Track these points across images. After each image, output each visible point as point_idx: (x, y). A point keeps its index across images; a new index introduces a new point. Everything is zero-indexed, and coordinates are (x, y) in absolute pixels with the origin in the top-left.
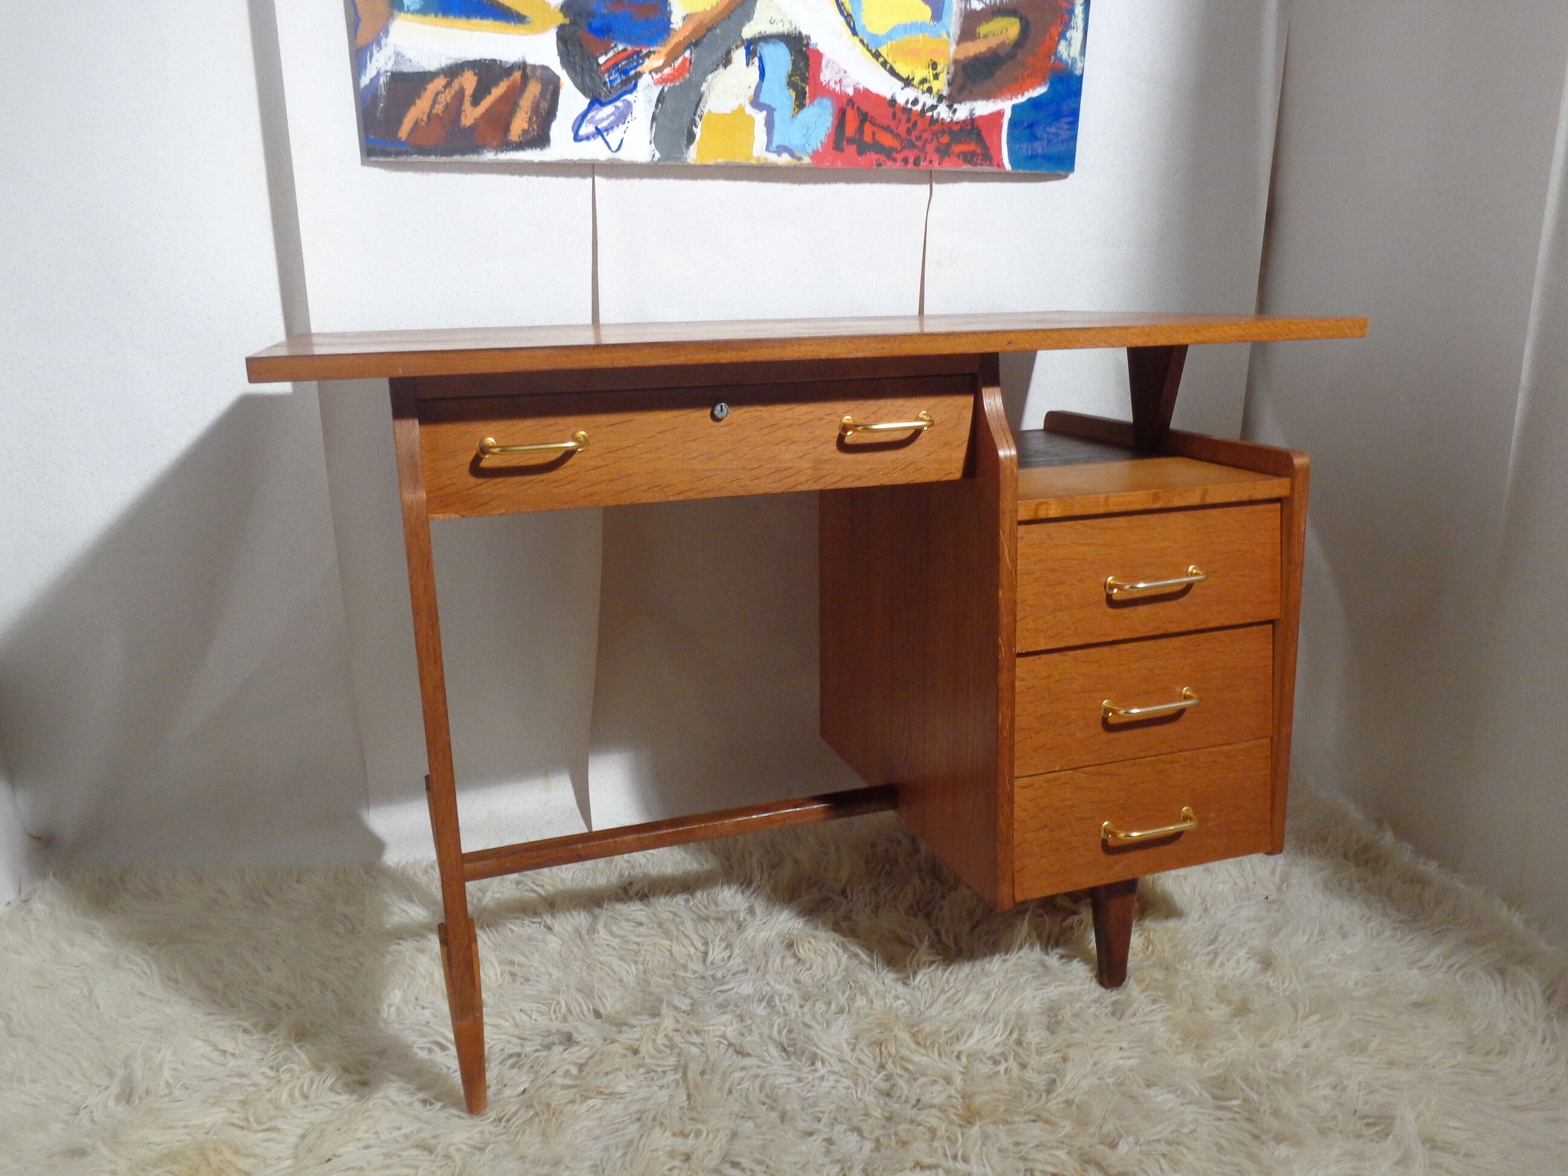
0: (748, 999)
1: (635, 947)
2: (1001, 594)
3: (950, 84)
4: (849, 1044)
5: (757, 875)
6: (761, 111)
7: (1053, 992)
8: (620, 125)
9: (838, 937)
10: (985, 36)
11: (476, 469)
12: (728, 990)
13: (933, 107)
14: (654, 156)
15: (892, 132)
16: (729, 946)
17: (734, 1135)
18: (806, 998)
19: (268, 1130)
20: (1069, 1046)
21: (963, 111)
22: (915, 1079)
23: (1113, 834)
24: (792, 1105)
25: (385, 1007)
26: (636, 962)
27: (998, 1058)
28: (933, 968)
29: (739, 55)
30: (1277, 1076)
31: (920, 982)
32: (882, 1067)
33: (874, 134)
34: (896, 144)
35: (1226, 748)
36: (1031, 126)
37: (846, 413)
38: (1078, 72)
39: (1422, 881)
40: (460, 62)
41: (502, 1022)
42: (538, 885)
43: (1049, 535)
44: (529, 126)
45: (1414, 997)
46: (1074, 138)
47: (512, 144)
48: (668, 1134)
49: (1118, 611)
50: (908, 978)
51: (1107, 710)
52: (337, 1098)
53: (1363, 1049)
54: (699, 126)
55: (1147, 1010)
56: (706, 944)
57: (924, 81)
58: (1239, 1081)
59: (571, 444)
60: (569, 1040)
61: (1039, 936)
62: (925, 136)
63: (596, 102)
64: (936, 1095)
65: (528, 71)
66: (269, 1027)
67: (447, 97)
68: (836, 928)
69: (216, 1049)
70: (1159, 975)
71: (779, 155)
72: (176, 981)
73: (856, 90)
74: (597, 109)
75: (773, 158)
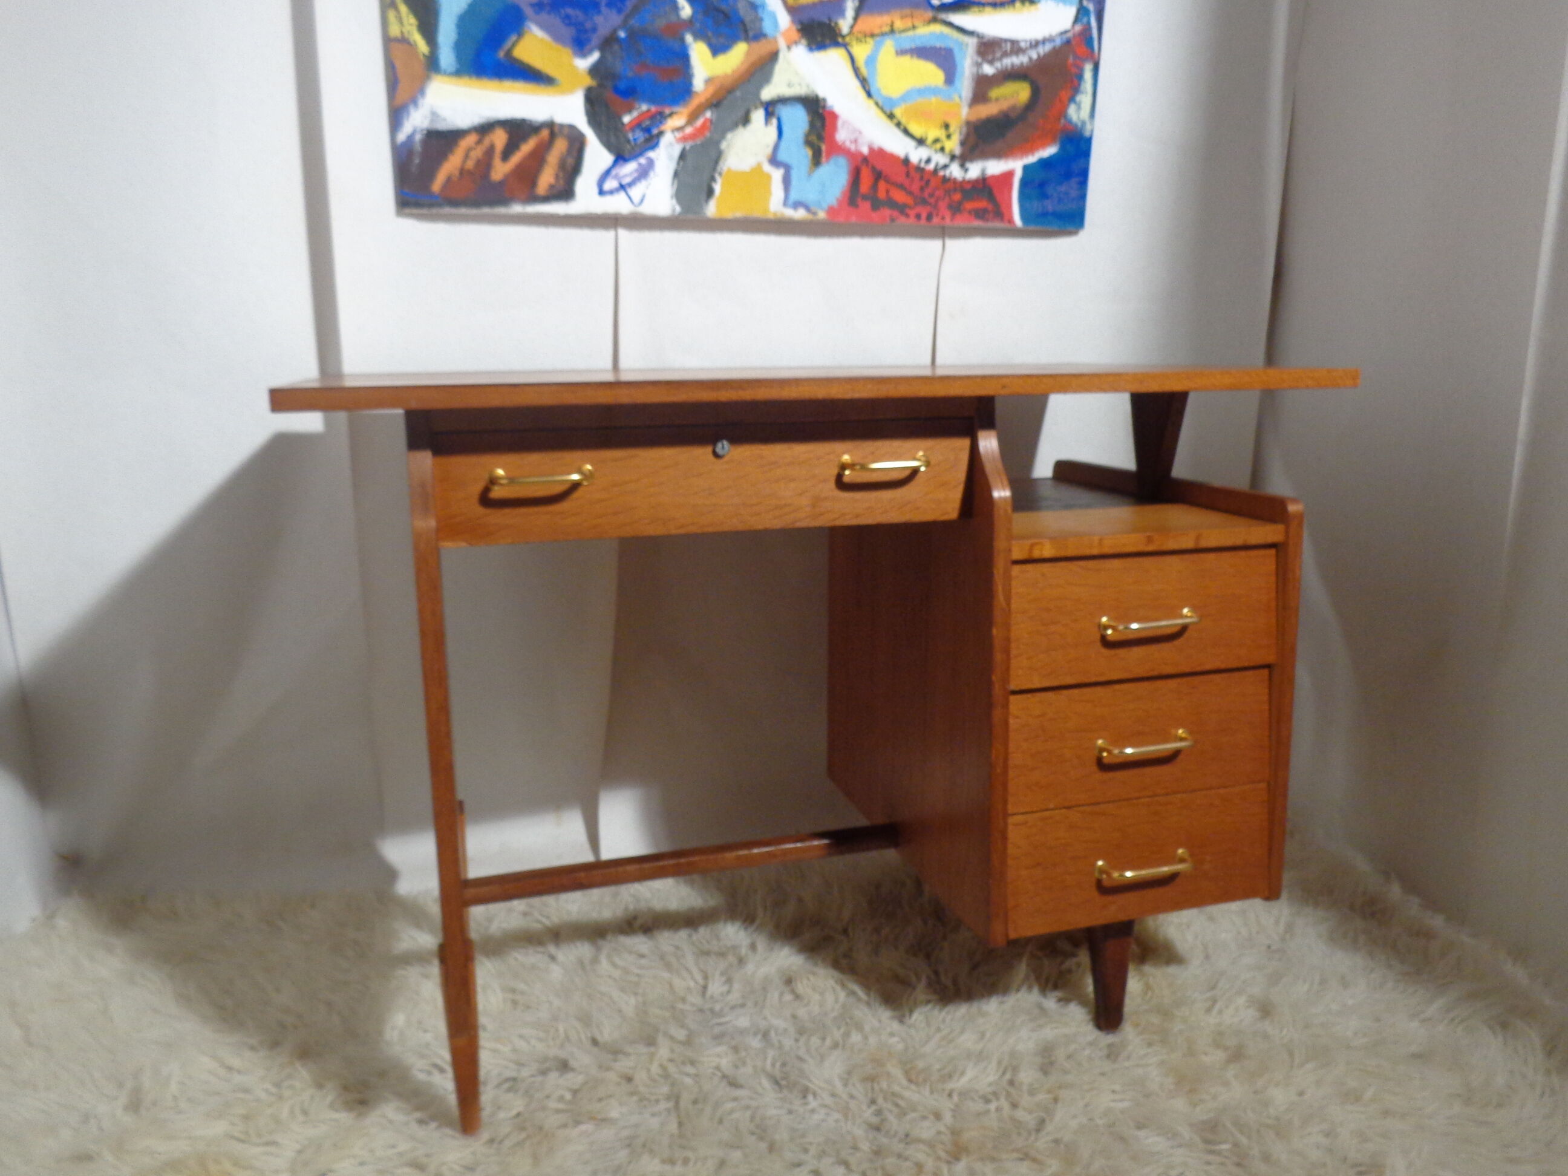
0: (742, 1032)
1: (636, 979)
2: (995, 631)
3: (963, 143)
4: (841, 1078)
5: (760, 912)
6: (779, 168)
7: (1049, 1033)
8: (643, 181)
9: (836, 974)
10: (997, 100)
11: (486, 500)
12: (726, 1023)
13: (945, 167)
14: (675, 210)
15: (905, 189)
16: (729, 981)
17: (722, 1164)
18: (801, 1031)
19: (267, 1144)
20: (1060, 1087)
21: (974, 171)
22: (905, 1114)
23: (1109, 874)
24: (781, 1136)
25: (388, 1029)
26: (636, 994)
27: (990, 1097)
28: (930, 1006)
29: (758, 115)
30: (1270, 1122)
31: (916, 1020)
32: (873, 1102)
33: (887, 192)
34: (909, 201)
35: (1222, 791)
36: (1042, 185)
37: (844, 453)
38: (1087, 134)
39: (1428, 935)
40: (492, 121)
41: (499, 1046)
42: (543, 916)
43: (1043, 575)
44: (555, 181)
45: (1414, 1049)
46: (1083, 197)
47: (539, 197)
48: (656, 1161)
49: (1112, 652)
50: (903, 1016)
51: (1102, 750)
52: (336, 1116)
53: (1358, 1099)
54: (719, 182)
55: (1142, 1052)
56: (706, 978)
57: (936, 141)
58: (1229, 1125)
59: (575, 477)
60: (564, 1066)
61: (1038, 979)
62: (937, 193)
63: (621, 158)
64: (926, 1130)
65: (556, 130)
66: (275, 1044)
67: (478, 153)
68: (836, 965)
69: (223, 1065)
70: (1155, 1019)
71: (796, 210)
72: (188, 999)
73: (871, 150)
74: (621, 165)
75: (789, 213)
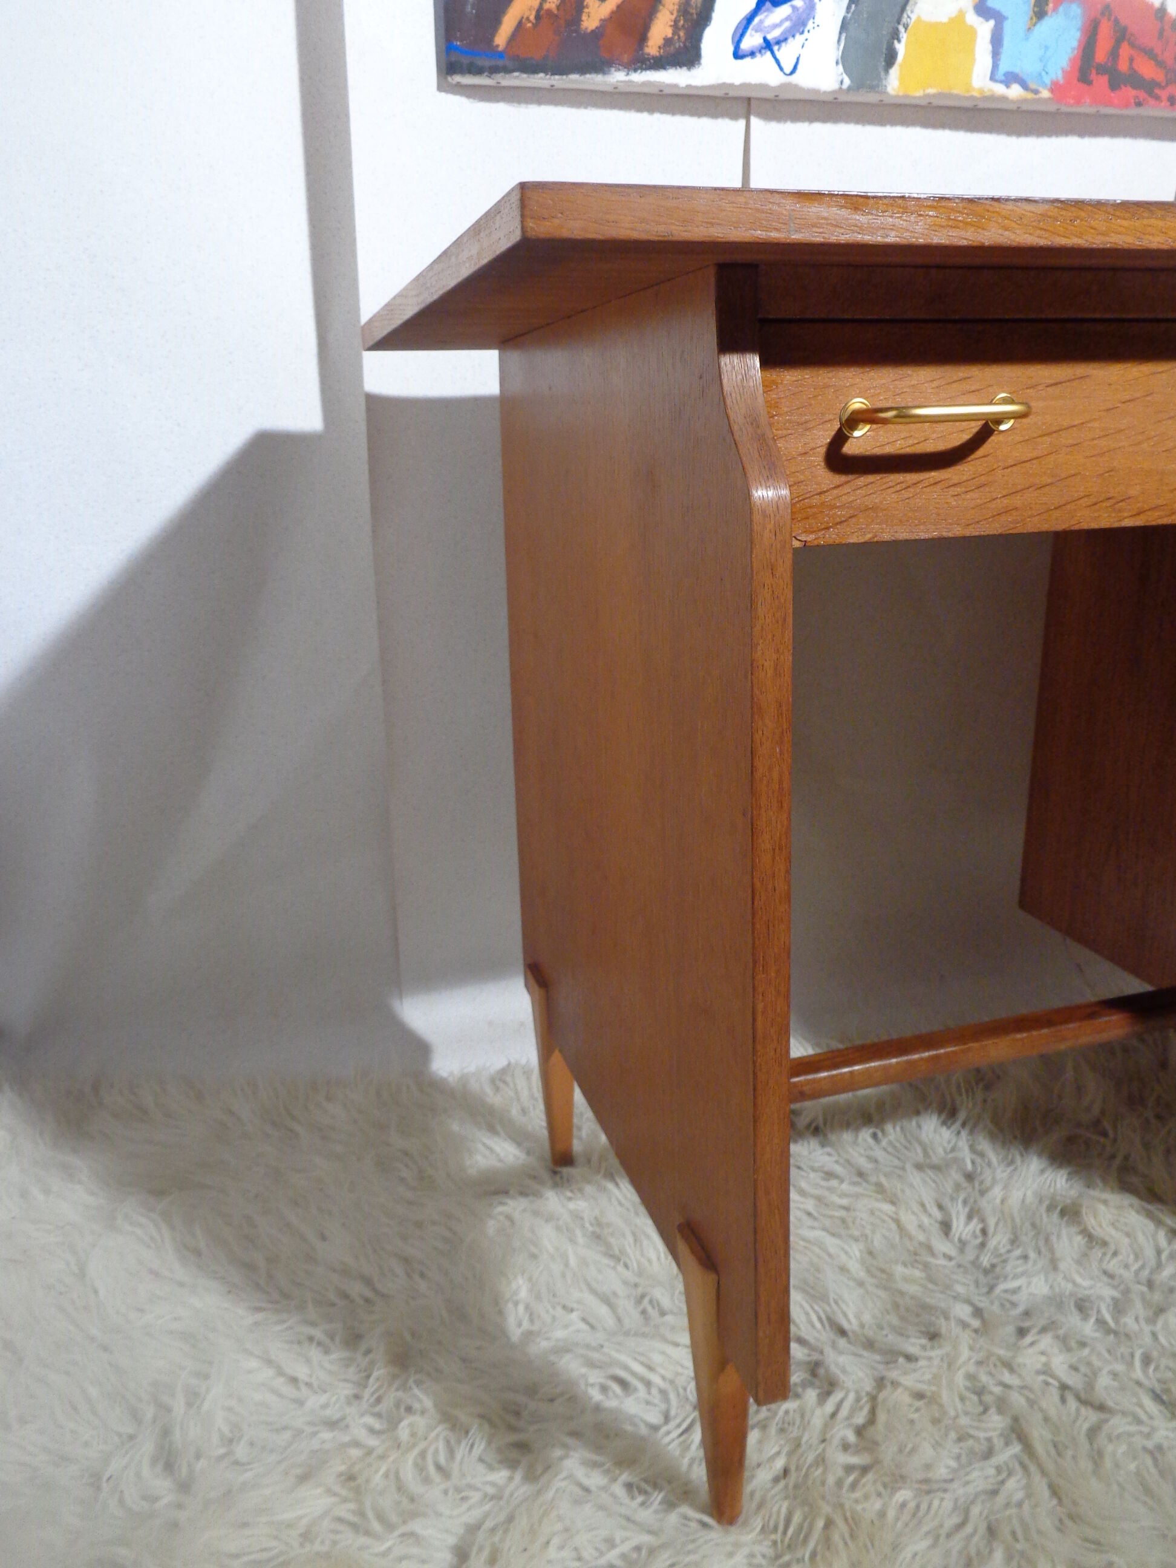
0: (1050, 1306)
1: (842, 1213)
6: (987, 20)
8: (798, 36)
9: (1134, 1201)
11: (837, 458)
14: (842, 82)
15: (1156, 58)
16: (975, 1213)
25: (510, 1305)
26: (853, 1239)
33: (1131, 60)
34: (1160, 77)
44: (674, 34)
47: (649, 59)
52: (495, 1477)
54: (903, 41)
66: (353, 1338)
68: (1125, 1186)
69: (280, 1372)
71: (1008, 87)
72: (198, 1253)
74: (768, 10)
75: (999, 89)
